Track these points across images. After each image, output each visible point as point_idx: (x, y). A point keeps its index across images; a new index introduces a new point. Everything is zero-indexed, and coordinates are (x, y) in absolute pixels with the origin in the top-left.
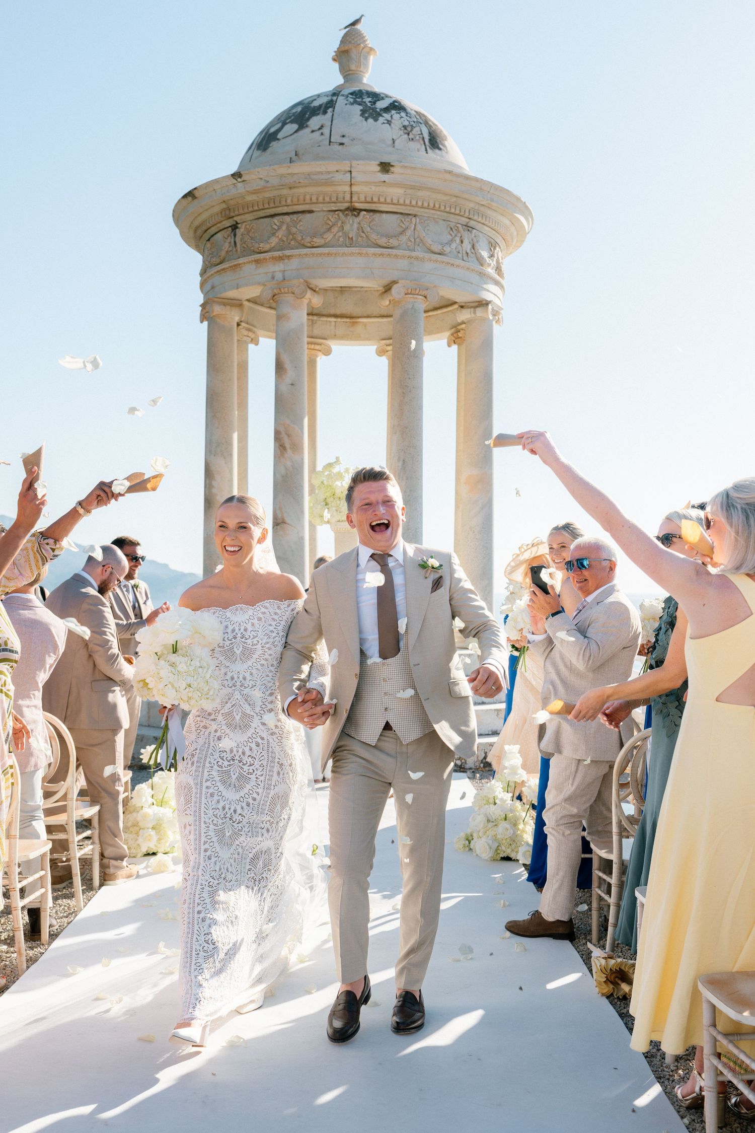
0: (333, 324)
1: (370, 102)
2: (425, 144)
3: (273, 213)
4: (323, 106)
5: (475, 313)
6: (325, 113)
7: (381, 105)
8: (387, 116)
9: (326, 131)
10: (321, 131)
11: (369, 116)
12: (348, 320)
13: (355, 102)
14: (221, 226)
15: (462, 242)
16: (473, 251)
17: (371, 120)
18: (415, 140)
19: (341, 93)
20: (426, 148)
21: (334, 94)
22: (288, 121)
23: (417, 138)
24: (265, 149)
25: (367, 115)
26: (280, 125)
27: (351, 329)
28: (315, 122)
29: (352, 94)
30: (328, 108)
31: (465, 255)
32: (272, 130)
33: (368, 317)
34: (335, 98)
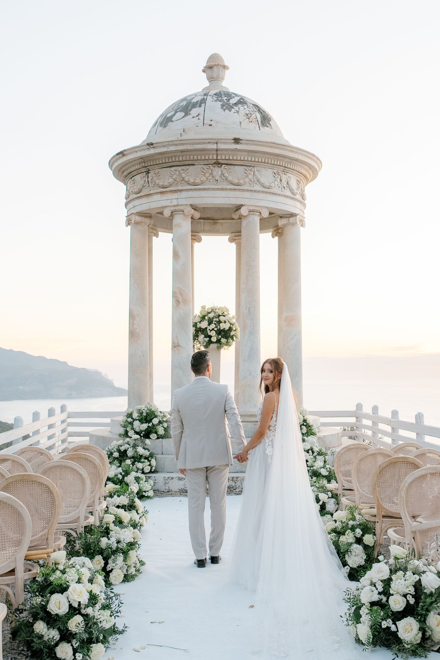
0: (202, 223)
1: (226, 100)
2: (258, 124)
3: (171, 165)
4: (199, 102)
5: (289, 220)
6: (200, 106)
7: (233, 101)
8: (236, 108)
9: (201, 117)
10: (198, 117)
11: (226, 108)
12: (212, 221)
13: (218, 100)
14: (139, 171)
15: (281, 181)
16: (288, 186)
17: (227, 111)
18: (252, 122)
19: (209, 94)
20: (259, 126)
21: (205, 95)
22: (178, 111)
23: (254, 120)
24: (165, 127)
25: (224, 108)
26: (173, 112)
27: (213, 227)
28: (194, 112)
29: (215, 94)
30: (202, 103)
31: (283, 188)
32: (169, 115)
33: (224, 219)
34: (205, 97)
